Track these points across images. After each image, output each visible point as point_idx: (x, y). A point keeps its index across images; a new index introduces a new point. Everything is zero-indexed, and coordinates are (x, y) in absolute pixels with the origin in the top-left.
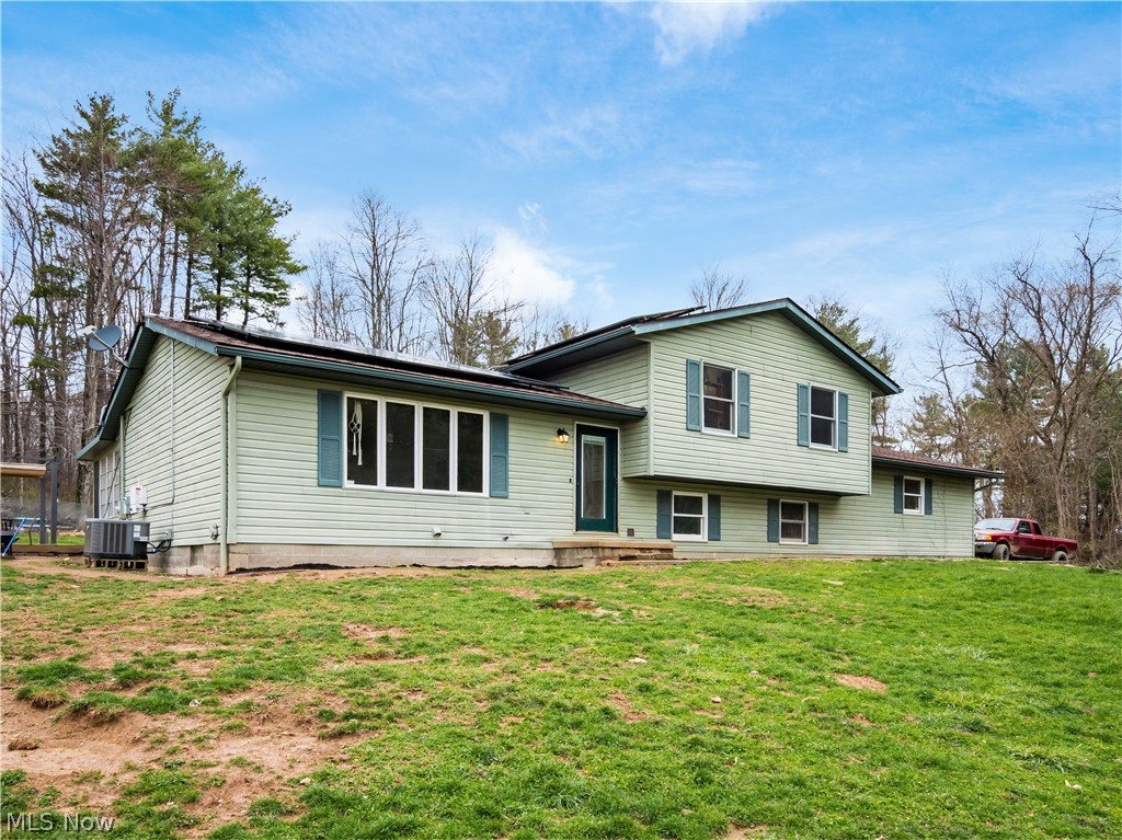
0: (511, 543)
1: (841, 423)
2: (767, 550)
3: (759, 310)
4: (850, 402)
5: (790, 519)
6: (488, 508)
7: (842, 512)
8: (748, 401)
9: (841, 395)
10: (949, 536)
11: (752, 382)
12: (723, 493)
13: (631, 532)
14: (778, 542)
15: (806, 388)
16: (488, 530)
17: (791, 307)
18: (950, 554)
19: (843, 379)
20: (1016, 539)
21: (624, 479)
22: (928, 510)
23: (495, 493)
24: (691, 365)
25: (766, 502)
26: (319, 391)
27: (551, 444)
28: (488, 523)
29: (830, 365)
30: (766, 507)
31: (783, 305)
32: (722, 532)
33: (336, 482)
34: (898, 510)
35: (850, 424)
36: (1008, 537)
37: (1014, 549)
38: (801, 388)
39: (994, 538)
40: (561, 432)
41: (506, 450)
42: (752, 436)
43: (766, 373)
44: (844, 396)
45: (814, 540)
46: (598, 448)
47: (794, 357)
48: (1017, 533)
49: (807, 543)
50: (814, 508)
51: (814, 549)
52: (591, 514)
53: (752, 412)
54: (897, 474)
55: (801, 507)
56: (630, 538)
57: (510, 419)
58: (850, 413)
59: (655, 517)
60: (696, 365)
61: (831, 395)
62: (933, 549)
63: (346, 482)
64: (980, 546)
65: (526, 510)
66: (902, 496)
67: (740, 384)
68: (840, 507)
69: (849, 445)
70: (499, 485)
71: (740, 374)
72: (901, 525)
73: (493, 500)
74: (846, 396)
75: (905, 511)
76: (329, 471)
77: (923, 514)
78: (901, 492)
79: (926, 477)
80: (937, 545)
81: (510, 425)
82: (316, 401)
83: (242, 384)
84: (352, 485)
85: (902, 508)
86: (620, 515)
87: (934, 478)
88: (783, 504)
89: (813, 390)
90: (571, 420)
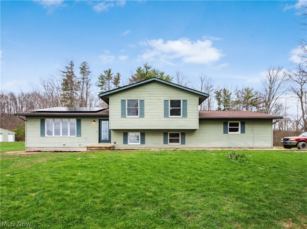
0: (82, 146)
1: (183, 109)
2: (163, 146)
4: (188, 102)
5: (173, 137)
6: (76, 139)
9: (183, 100)
10: (256, 140)
11: (145, 102)
12: (146, 132)
13: (115, 143)
14: (168, 144)
15: (168, 101)
16: (76, 143)
17: (156, 79)
18: (257, 146)
19: (186, 96)
25: (163, 133)
28: (76, 142)
29: (178, 93)
30: (163, 135)
31: (153, 79)
32: (146, 142)
33: (44, 135)
34: (225, 133)
36: (306, 139)
38: (166, 101)
39: (297, 140)
40: (94, 121)
42: (145, 116)
43: (151, 99)
45: (183, 143)
47: (163, 92)
49: (180, 144)
50: (183, 134)
51: (183, 146)
53: (145, 110)
54: (224, 121)
55: (178, 134)
58: (188, 105)
59: (123, 139)
60: (125, 101)
61: (179, 101)
62: (246, 145)
63: (46, 135)
64: (290, 143)
65: (86, 139)
66: (227, 128)
67: (140, 103)
68: (196, 133)
69: (188, 115)
70: (79, 134)
71: (141, 101)
72: (227, 137)
73: (77, 137)
74: (186, 101)
75: (229, 133)
76: (42, 134)
77: (240, 133)
78: (227, 127)
79: (242, 121)
80: (248, 143)
81: (82, 121)
82: (40, 121)
83: (27, 119)
84: (47, 136)
85: (228, 132)
86: (111, 139)
87: (246, 121)
88: (170, 134)
89: (171, 101)
90: (97, 118)
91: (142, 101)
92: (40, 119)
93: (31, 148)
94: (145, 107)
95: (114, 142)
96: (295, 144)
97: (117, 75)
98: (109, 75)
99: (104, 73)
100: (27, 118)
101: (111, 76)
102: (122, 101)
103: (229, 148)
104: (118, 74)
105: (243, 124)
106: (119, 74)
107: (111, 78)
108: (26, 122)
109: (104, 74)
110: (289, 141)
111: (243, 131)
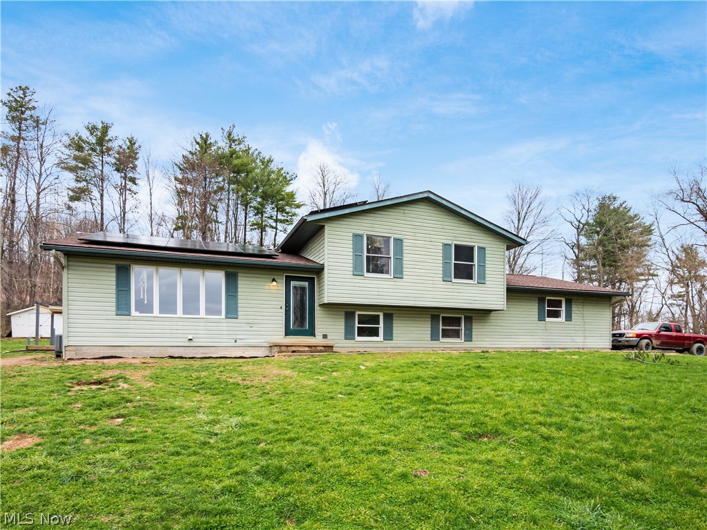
0: (239, 343)
1: (479, 266)
2: (431, 346)
3: (405, 199)
4: (487, 252)
5: (449, 326)
6: (225, 324)
7: (491, 321)
8: (402, 256)
9: (479, 248)
10: (588, 335)
11: (405, 244)
12: (392, 313)
13: (325, 336)
14: (439, 340)
15: (450, 245)
16: (224, 336)
17: (432, 196)
18: (589, 347)
19: (484, 238)
20: (658, 336)
21: (320, 305)
22: (569, 318)
23: (229, 316)
24: (357, 237)
25: (430, 316)
26: (116, 265)
27: (267, 287)
28: (226, 332)
29: (471, 230)
30: (430, 319)
31: (426, 195)
32: (394, 335)
33: (127, 313)
34: (541, 318)
35: (487, 266)
36: (650, 335)
37: (656, 342)
38: (445, 245)
39: (638, 336)
40: (274, 280)
41: (236, 291)
42: (404, 277)
43: (416, 238)
44: (482, 250)
45: (469, 338)
46: (303, 289)
47: (441, 227)
48: (659, 332)
49: (463, 341)
50: (469, 320)
51: (468, 344)
52: (298, 326)
53: (404, 262)
54: (540, 296)
55: (459, 319)
56: (324, 340)
57: (239, 274)
58: (487, 259)
59: (343, 327)
60: (361, 236)
61: (472, 248)
62: (573, 343)
63: (134, 312)
64: (627, 341)
65: (251, 325)
66: (545, 310)
67: (395, 245)
68: (491, 318)
69: (487, 279)
70: (232, 312)
71: (395, 240)
72: (544, 328)
73: (227, 320)
74: (484, 248)
75: (547, 319)
76: (123, 307)
77: (564, 321)
78: (544, 307)
79: (567, 297)
80: (577, 341)
81: (239, 278)
82: (114, 270)
83: (70, 263)
84: (138, 314)
85: (545, 318)
86: (317, 326)
87: (573, 298)
88: (443, 317)
89: (456, 246)
90: (281, 273)
91: (399, 242)
92: (114, 266)
93: (84, 348)
94: (404, 255)
95: (323, 335)
96: (635, 344)
97: (129, 144)
98: (101, 141)
99: (88, 133)
100: (70, 259)
101: (110, 145)
102: (355, 236)
103: (547, 348)
104: (130, 142)
105: (569, 303)
106: (132, 142)
107: (109, 149)
108: (65, 270)
109: (85, 134)
110: (624, 339)
111: (569, 317)
